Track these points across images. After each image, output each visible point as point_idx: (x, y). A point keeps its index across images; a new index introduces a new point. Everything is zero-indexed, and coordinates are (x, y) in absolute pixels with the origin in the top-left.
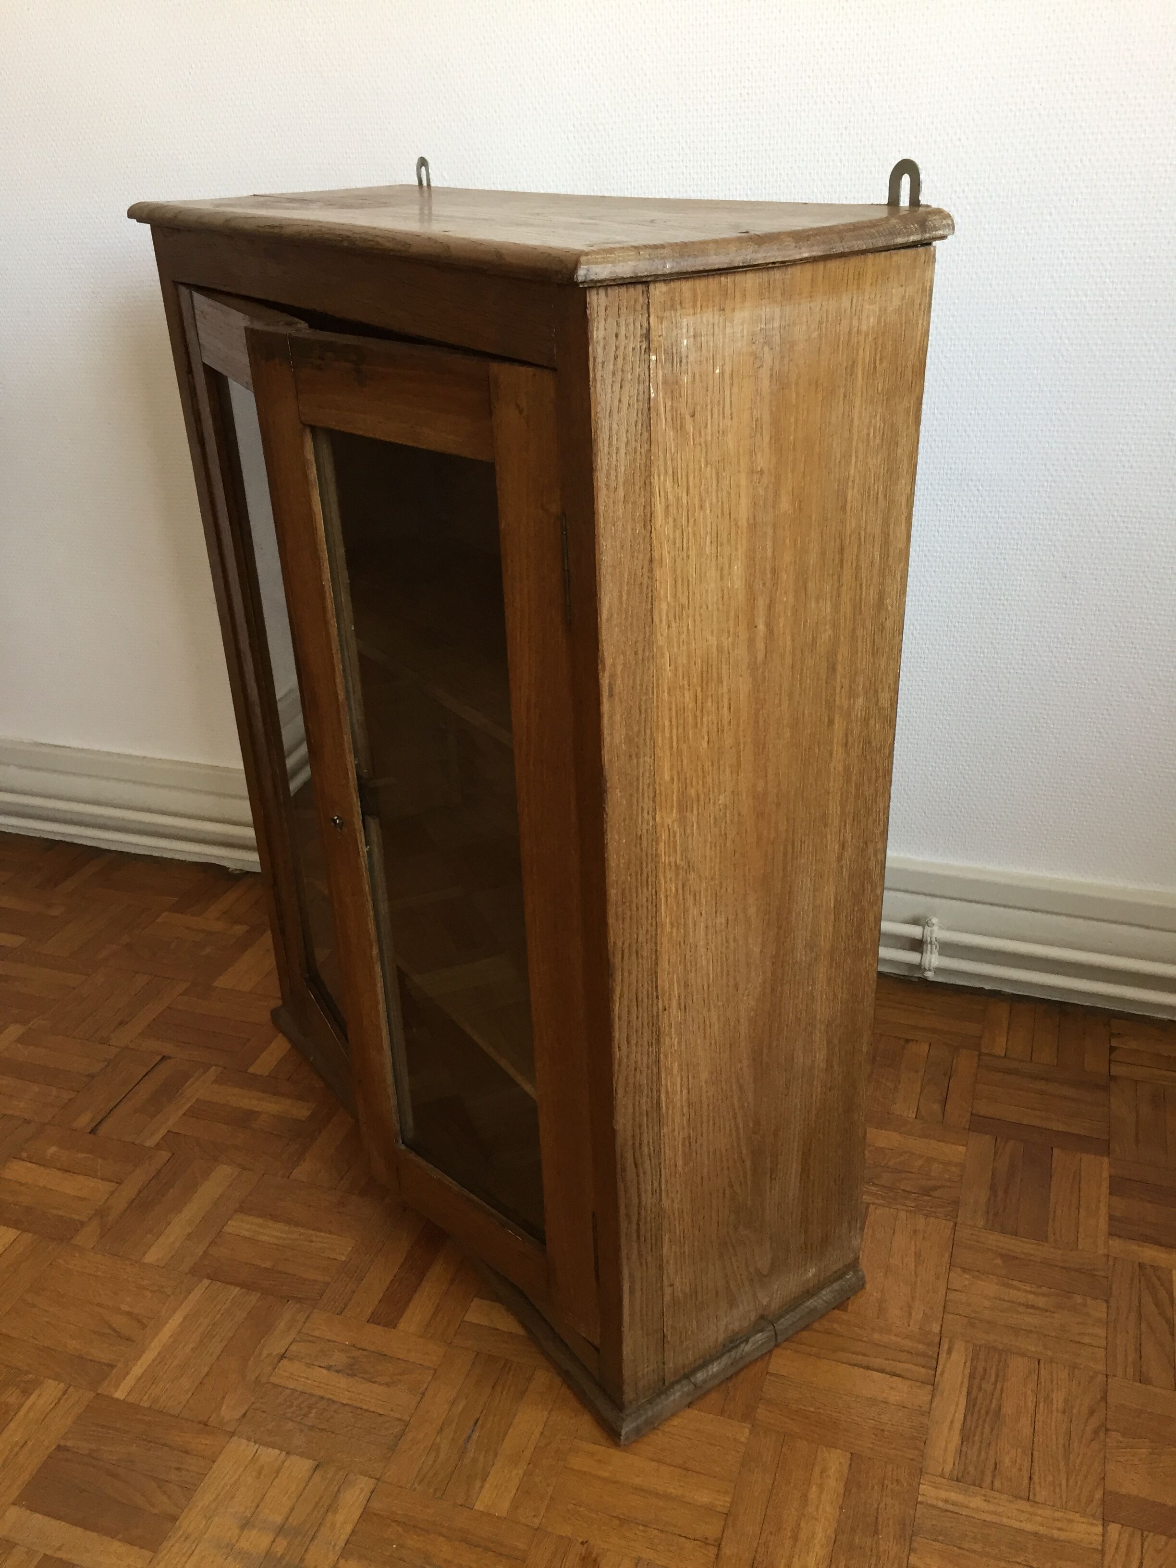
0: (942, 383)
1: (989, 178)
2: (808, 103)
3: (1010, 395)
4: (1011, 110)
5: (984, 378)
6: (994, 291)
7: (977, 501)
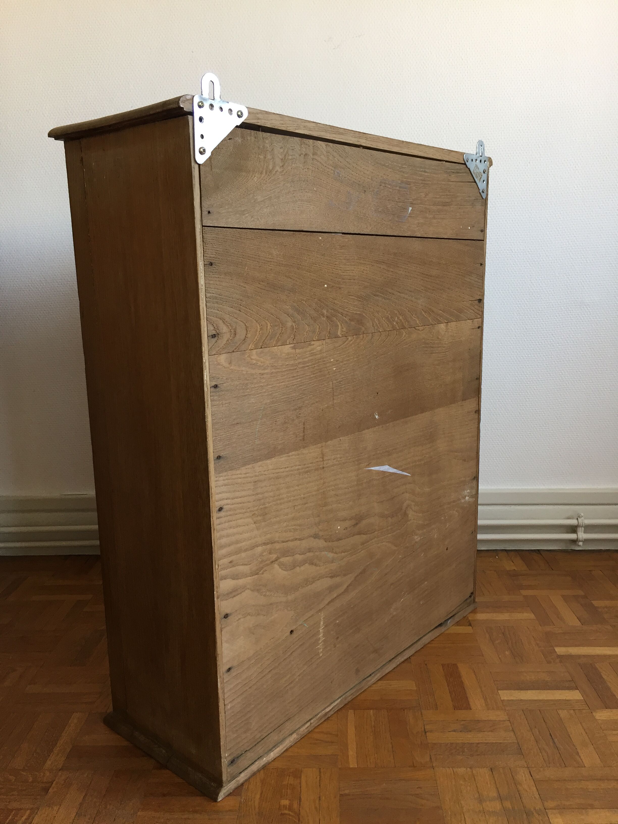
0: (571, 265)
1: (587, 182)
2: (513, 153)
3: (599, 268)
4: (595, 156)
5: (589, 261)
6: (591, 226)
7: (588, 314)
